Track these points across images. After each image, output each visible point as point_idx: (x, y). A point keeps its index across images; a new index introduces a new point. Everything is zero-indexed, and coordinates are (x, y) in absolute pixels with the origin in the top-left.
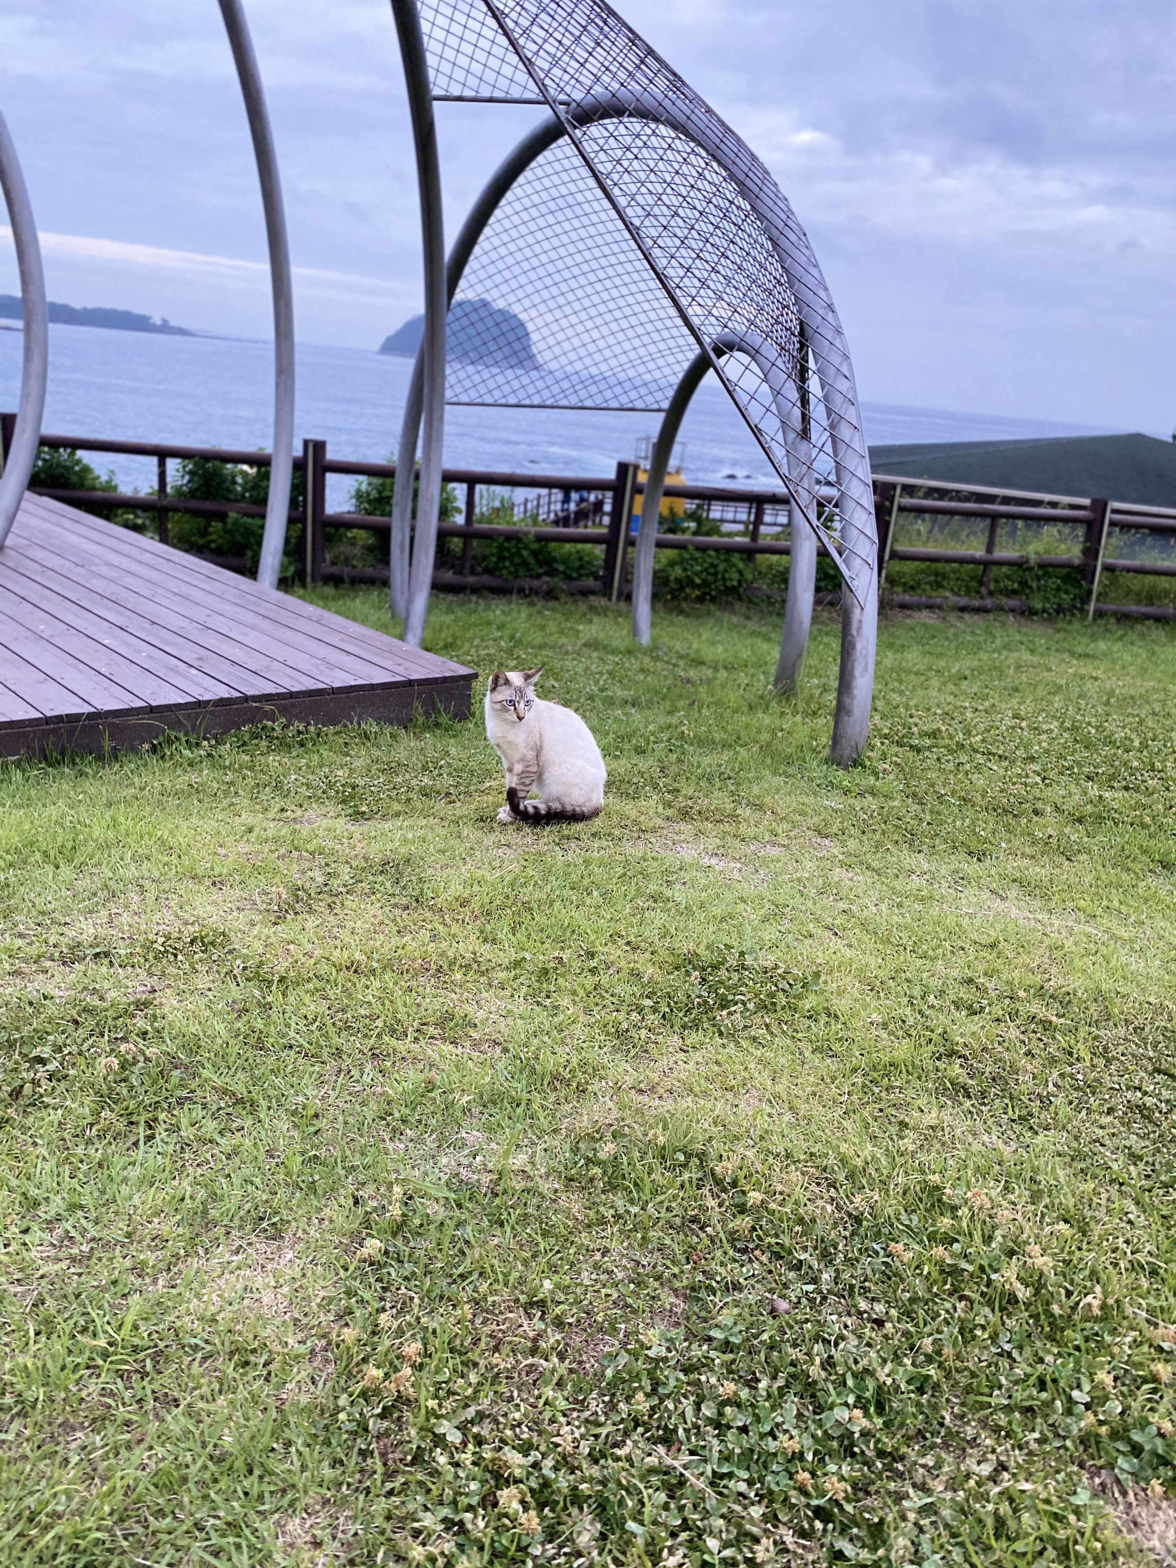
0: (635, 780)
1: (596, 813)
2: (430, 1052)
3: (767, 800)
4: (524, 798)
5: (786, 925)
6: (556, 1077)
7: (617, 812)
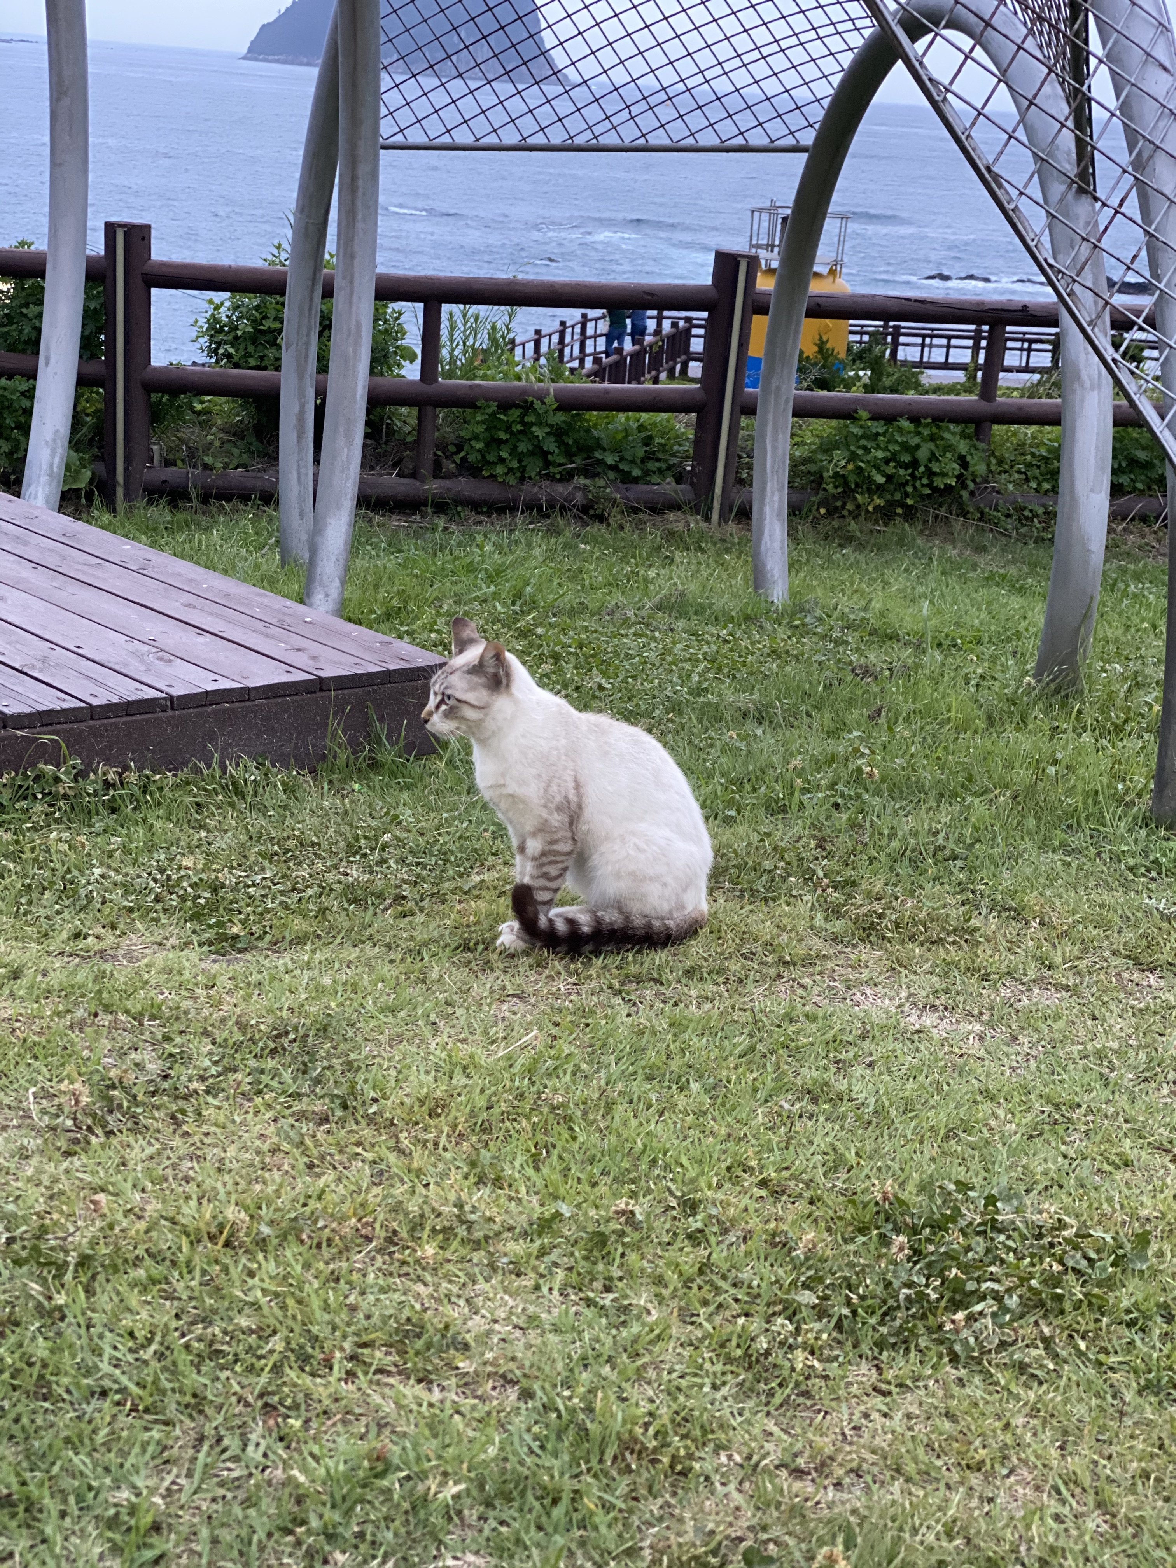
0: (767, 864)
1: (692, 930)
2: (377, 1399)
3: (1031, 898)
4: (549, 903)
5: (1077, 1142)
6: (630, 1445)
7: (733, 927)
